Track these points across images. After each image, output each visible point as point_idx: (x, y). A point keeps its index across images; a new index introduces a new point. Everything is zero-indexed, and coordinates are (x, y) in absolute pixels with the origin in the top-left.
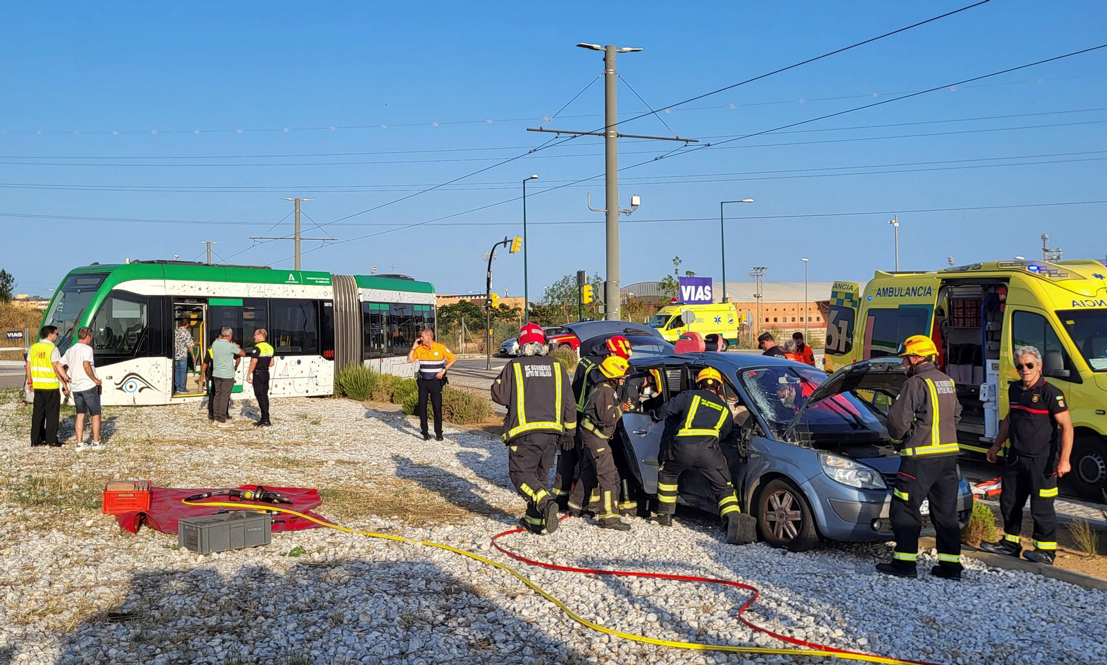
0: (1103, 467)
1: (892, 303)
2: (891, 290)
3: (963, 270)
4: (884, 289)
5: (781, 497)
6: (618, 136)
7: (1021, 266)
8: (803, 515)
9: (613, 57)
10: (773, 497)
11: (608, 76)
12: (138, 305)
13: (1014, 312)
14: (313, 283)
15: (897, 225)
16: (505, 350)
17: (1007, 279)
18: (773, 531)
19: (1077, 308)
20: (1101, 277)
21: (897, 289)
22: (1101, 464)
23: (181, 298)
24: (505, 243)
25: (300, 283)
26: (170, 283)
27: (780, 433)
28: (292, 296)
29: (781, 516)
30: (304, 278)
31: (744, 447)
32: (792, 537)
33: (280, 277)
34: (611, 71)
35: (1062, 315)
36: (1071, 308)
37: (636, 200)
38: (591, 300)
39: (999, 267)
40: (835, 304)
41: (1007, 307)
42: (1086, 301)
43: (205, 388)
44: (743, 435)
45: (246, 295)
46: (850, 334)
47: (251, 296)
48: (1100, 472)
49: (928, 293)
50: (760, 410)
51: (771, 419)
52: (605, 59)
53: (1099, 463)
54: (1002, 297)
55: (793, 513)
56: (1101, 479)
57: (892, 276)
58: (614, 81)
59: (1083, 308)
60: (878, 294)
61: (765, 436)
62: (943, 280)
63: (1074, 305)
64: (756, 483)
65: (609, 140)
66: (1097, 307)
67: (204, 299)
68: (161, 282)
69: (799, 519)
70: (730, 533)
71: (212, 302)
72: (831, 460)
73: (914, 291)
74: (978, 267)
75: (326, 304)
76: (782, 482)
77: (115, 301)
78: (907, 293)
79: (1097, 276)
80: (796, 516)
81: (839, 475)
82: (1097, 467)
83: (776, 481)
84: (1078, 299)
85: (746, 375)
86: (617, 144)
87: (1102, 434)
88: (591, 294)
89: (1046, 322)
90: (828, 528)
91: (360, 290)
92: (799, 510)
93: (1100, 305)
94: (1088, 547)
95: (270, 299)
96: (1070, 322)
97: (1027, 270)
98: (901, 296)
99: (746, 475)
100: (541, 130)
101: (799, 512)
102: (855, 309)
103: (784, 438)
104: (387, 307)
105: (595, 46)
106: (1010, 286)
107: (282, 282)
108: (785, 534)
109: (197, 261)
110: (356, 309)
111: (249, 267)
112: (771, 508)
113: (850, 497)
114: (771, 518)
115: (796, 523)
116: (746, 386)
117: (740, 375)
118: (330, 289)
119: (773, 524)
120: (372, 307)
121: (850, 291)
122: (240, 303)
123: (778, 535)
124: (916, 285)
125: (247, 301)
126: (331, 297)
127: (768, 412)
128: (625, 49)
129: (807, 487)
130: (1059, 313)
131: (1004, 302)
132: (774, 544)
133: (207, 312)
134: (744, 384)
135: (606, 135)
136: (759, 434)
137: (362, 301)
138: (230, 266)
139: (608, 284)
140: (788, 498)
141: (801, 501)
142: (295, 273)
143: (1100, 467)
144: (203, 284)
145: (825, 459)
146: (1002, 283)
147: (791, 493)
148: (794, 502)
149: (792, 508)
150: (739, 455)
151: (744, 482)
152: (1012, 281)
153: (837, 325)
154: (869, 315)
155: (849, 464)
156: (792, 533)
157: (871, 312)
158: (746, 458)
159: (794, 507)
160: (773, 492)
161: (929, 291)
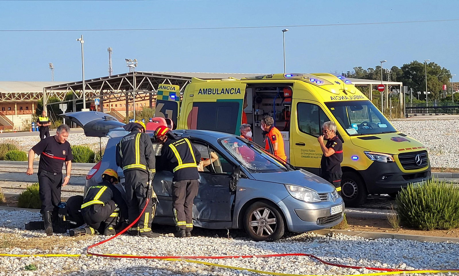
0: (356, 188)
1: (212, 98)
2: (210, 90)
3: (257, 78)
4: (204, 89)
5: (262, 212)
8: (278, 221)
10: (256, 212)
13: (299, 103)
17: (292, 84)
18: (256, 232)
19: (333, 100)
20: (339, 83)
21: (214, 89)
22: (355, 187)
29: (262, 223)
31: (235, 185)
32: (270, 234)
35: (329, 105)
36: (331, 101)
40: (162, 99)
41: (293, 100)
42: (336, 97)
44: (234, 178)
46: (175, 118)
48: (355, 191)
49: (237, 92)
50: (239, 162)
51: (248, 167)
53: (353, 186)
54: (286, 94)
56: (355, 194)
57: (206, 81)
59: (336, 101)
60: (199, 92)
61: (248, 177)
62: (247, 84)
63: (332, 99)
64: (243, 206)
66: (342, 100)
69: (275, 223)
72: (293, 187)
73: (228, 91)
74: (270, 77)
76: (263, 203)
78: (222, 92)
79: (338, 83)
80: (273, 221)
81: (297, 196)
82: (353, 188)
83: (258, 202)
84: (333, 95)
85: (222, 142)
87: (356, 170)
89: (320, 108)
90: (293, 226)
92: (275, 218)
93: (343, 99)
94: (396, 226)
96: (333, 109)
97: (303, 79)
98: (217, 94)
99: (234, 201)
101: (274, 219)
102: (178, 102)
106: (294, 89)
108: (265, 233)
112: (254, 218)
113: (305, 208)
114: (255, 224)
115: (272, 226)
116: (227, 149)
117: (219, 142)
119: (256, 228)
121: (173, 91)
123: (260, 234)
124: (229, 87)
129: (281, 204)
130: (326, 104)
131: (290, 97)
134: (225, 149)
136: (242, 176)
140: (266, 212)
141: (277, 212)
143: (355, 188)
145: (289, 187)
146: (288, 87)
147: (269, 208)
148: (270, 213)
149: (269, 218)
150: (230, 190)
151: (233, 206)
152: (295, 85)
153: (164, 113)
154: (194, 106)
155: (302, 189)
156: (270, 231)
157: (195, 104)
158: (235, 191)
159: (271, 216)
160: (255, 209)
161: (239, 91)
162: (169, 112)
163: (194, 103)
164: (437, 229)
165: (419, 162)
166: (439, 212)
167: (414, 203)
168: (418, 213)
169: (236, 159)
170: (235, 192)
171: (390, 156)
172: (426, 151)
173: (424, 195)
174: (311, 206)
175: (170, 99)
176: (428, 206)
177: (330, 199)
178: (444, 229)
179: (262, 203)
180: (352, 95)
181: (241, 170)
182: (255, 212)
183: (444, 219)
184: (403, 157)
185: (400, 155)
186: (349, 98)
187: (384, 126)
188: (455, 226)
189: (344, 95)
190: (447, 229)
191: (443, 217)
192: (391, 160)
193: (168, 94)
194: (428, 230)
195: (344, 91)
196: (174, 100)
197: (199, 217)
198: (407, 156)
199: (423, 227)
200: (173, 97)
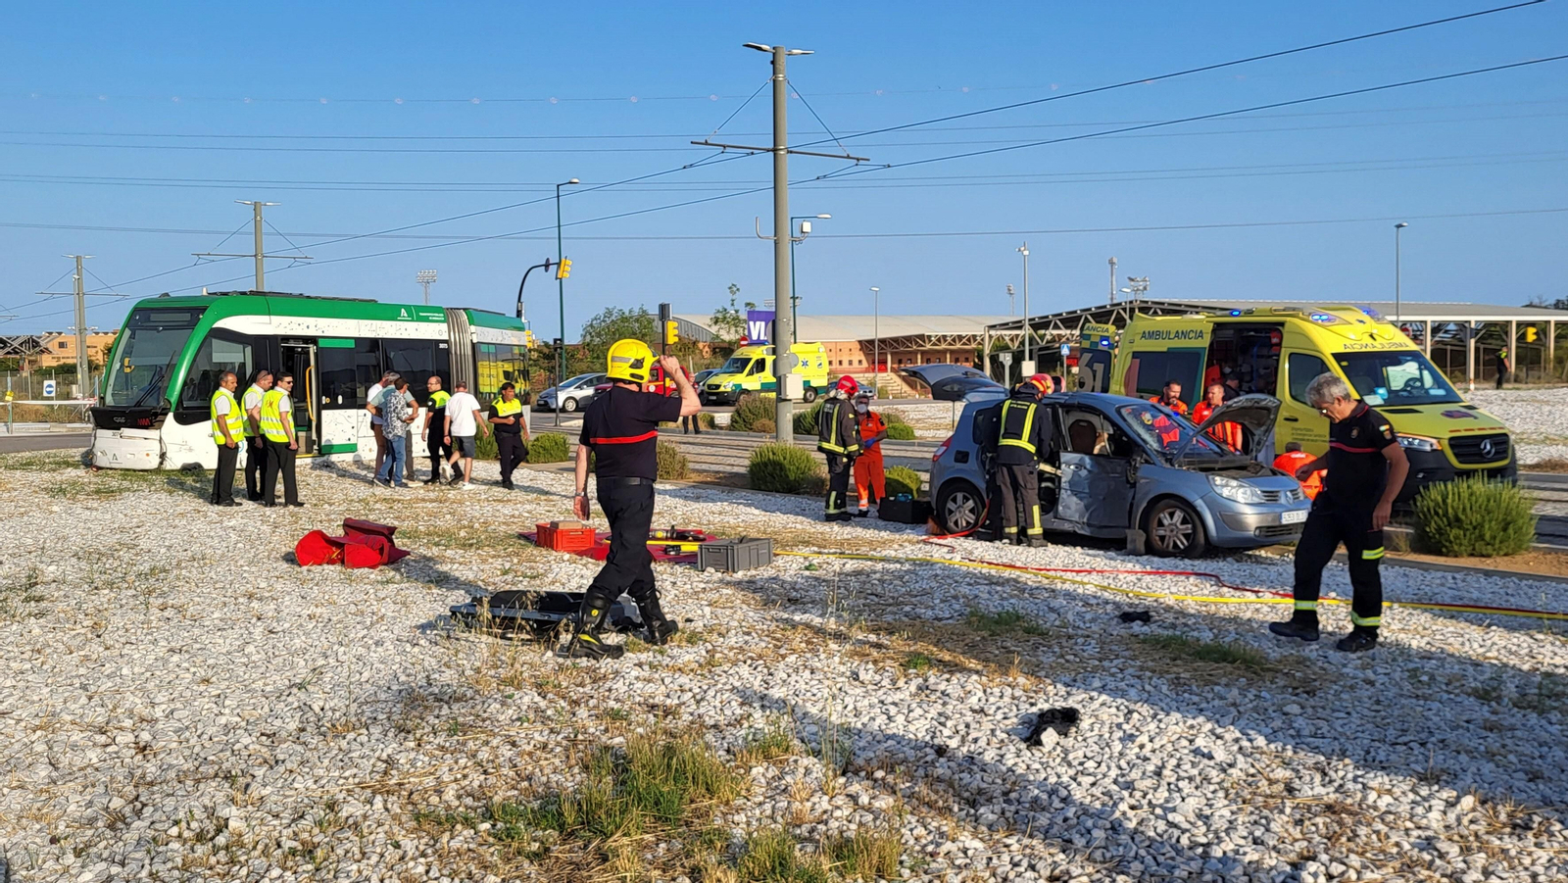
1: (1160, 346)
2: (1158, 333)
4: (1149, 332)
5: (1172, 515)
6: (789, 152)
7: (1293, 311)
8: (1194, 528)
9: (782, 60)
11: (778, 84)
12: (241, 346)
13: (1291, 355)
14: (426, 320)
15: (1026, 253)
16: (546, 403)
17: (1282, 324)
18: (1163, 544)
19: (1348, 350)
20: (1364, 323)
21: (1165, 332)
23: (286, 338)
24: (547, 266)
25: (412, 321)
26: (274, 318)
27: (1170, 461)
28: (405, 336)
29: (1172, 531)
30: (417, 313)
31: (1134, 474)
32: (1182, 548)
33: (390, 313)
34: (781, 77)
35: (1338, 357)
36: (1344, 350)
37: (807, 227)
38: (676, 339)
39: (1272, 312)
41: (1283, 350)
42: (1354, 344)
43: (316, 447)
44: (1134, 463)
45: (357, 335)
46: (1107, 376)
47: (362, 336)
49: (1199, 337)
50: (1143, 440)
52: (773, 62)
54: (1275, 340)
55: (1184, 527)
58: (784, 89)
59: (1354, 350)
60: (1142, 337)
61: (1154, 463)
62: (1215, 323)
63: (1346, 348)
64: (1144, 505)
65: (779, 157)
66: (1364, 350)
67: (313, 340)
68: (266, 318)
69: (1190, 531)
70: (1129, 546)
71: (322, 343)
72: (1218, 480)
73: (1185, 334)
74: (1250, 312)
75: (442, 346)
76: (1174, 502)
77: (215, 343)
78: (1175, 337)
79: (1361, 322)
80: (1187, 529)
81: (1226, 492)
83: (1166, 501)
84: (1349, 342)
85: (1124, 411)
86: (787, 160)
88: (676, 332)
89: (1321, 363)
90: (1213, 536)
91: (473, 328)
92: (1190, 524)
93: (1366, 348)
94: (1404, 548)
95: (382, 339)
96: (1344, 364)
97: (1300, 315)
98: (1169, 339)
99: (1133, 498)
100: (706, 143)
101: (1190, 526)
102: (1112, 352)
103: (1172, 465)
104: (492, 349)
105: (764, 47)
106: (1285, 330)
107: (394, 319)
108: (1175, 545)
109: (296, 292)
110: (470, 352)
111: (355, 300)
112: (1161, 524)
113: (1238, 511)
114: (1162, 533)
115: (1186, 536)
117: (1118, 412)
118: (444, 326)
119: (1162, 538)
120: (484, 349)
121: (1106, 334)
122: (351, 344)
123: (1168, 547)
124: (1186, 328)
125: (358, 340)
126: (446, 337)
127: (1152, 443)
128: (795, 51)
129: (1199, 504)
130: (1334, 355)
131: (1279, 345)
132: (1163, 554)
133: (316, 354)
134: (1125, 420)
135: (775, 150)
136: (1147, 462)
137: (475, 341)
138: (334, 299)
139: (777, 322)
140: (1179, 515)
141: (1192, 514)
142: (408, 308)
144: (311, 321)
145: (1214, 481)
146: (1276, 328)
147: (1182, 510)
148: (1184, 517)
149: (1182, 523)
150: (1128, 482)
151: (1132, 505)
152: (1286, 325)
153: (1091, 368)
154: (1133, 357)
155: (1234, 483)
156: (1183, 543)
157: (1136, 355)
158: (1135, 483)
159: (1184, 522)
160: (1162, 511)
161: (1201, 335)
162: (1099, 367)
163: (1134, 353)
164: (1472, 555)
165: (1489, 452)
166: (1475, 528)
167: (1437, 513)
168: (1441, 529)
169: (1139, 435)
170: (1134, 485)
171: (1434, 441)
172: (1505, 435)
173: (1453, 501)
174: (1247, 510)
175: (1100, 348)
176: (1458, 519)
177: (1283, 500)
178: (1483, 556)
179: (1172, 502)
180: (1384, 342)
181: (1144, 451)
182: (1162, 515)
183: (1483, 540)
184: (1456, 443)
185: (1451, 439)
186: (1378, 346)
187: (1441, 392)
188: (1502, 553)
189: (1370, 341)
190: (1489, 556)
191: (1481, 537)
192: (1435, 447)
193: (1098, 340)
194: (1456, 556)
195: (1371, 336)
196: (1106, 349)
197: (1085, 520)
198: (1470, 441)
199: (1449, 552)
200: (1105, 343)
